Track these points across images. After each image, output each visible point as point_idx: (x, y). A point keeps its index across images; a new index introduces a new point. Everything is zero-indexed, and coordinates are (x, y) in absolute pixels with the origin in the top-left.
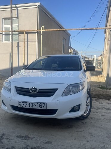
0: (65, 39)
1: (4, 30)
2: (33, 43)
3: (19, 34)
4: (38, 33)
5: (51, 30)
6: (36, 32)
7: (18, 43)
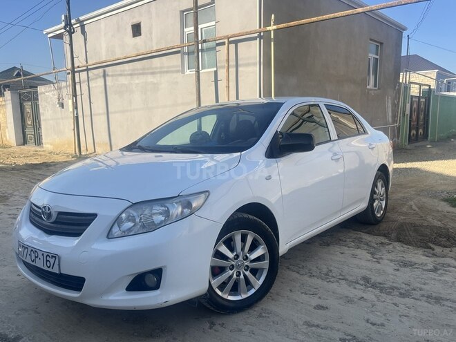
0: (381, 44)
1: (186, 41)
2: (250, 69)
3: (218, 48)
4: (261, 37)
5: (292, 24)
6: (256, 35)
7: (216, 72)
